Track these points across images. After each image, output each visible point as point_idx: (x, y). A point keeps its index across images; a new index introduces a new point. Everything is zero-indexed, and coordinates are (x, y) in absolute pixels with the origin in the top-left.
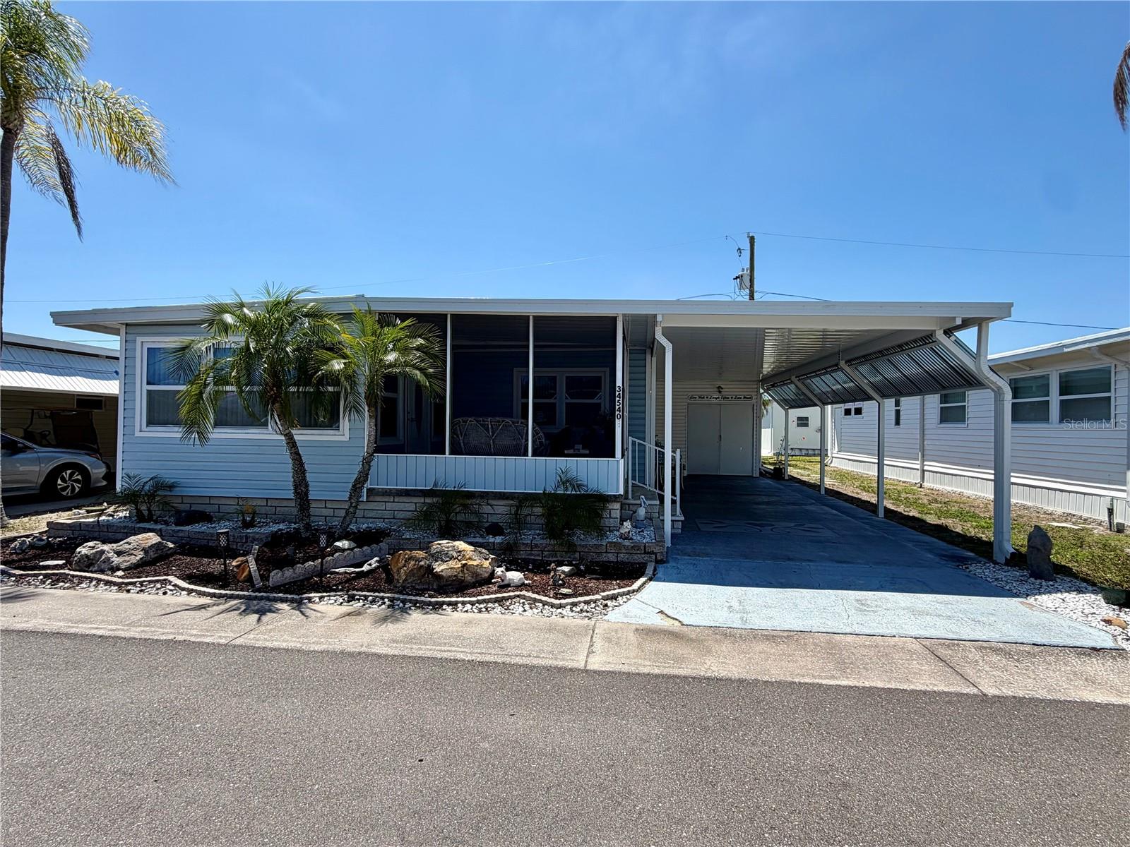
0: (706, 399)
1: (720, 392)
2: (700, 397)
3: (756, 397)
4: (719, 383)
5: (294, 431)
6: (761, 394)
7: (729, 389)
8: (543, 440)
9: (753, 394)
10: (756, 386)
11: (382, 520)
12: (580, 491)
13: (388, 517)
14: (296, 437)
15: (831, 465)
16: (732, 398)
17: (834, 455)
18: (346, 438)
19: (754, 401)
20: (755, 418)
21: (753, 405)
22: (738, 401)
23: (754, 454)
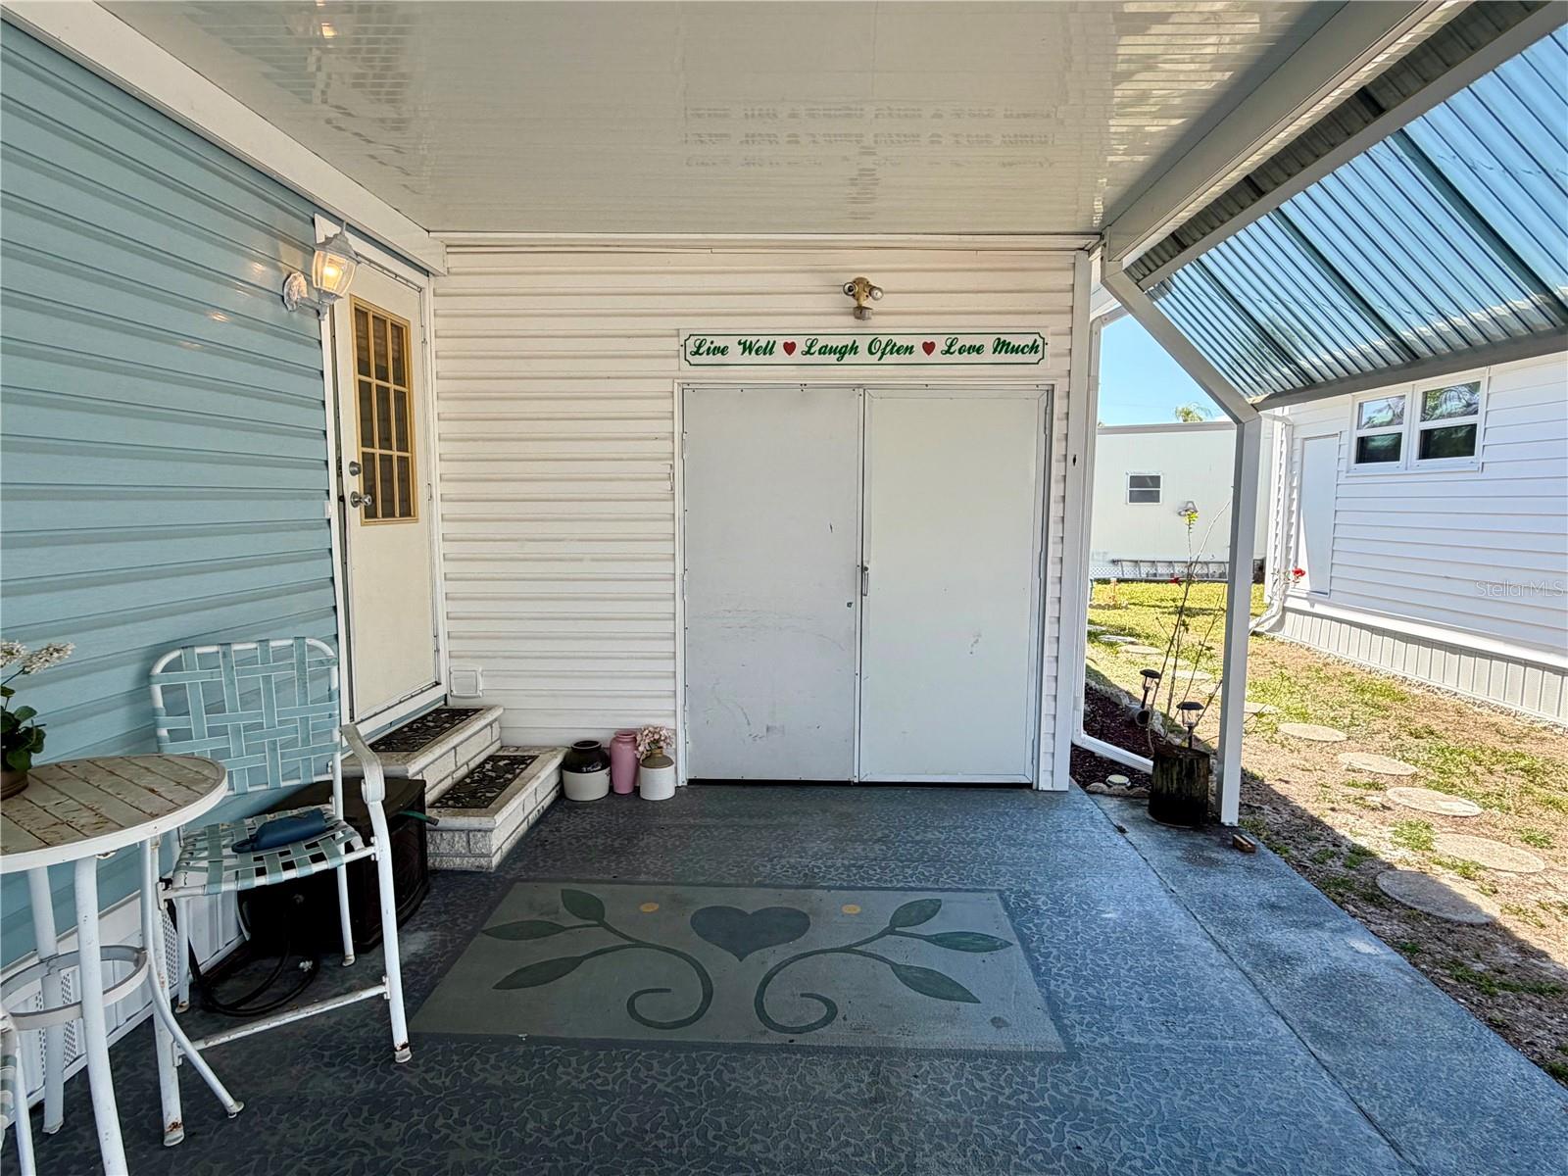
0: (779, 354)
1: (860, 312)
2: (747, 348)
3: (1064, 343)
4: (857, 264)
6: (1095, 330)
9: (1047, 326)
10: (1066, 279)
15: (1279, 636)
16: (929, 348)
17: (1291, 603)
19: (1051, 367)
20: (1057, 470)
21: (1051, 392)
22: (959, 369)
23: (1049, 668)
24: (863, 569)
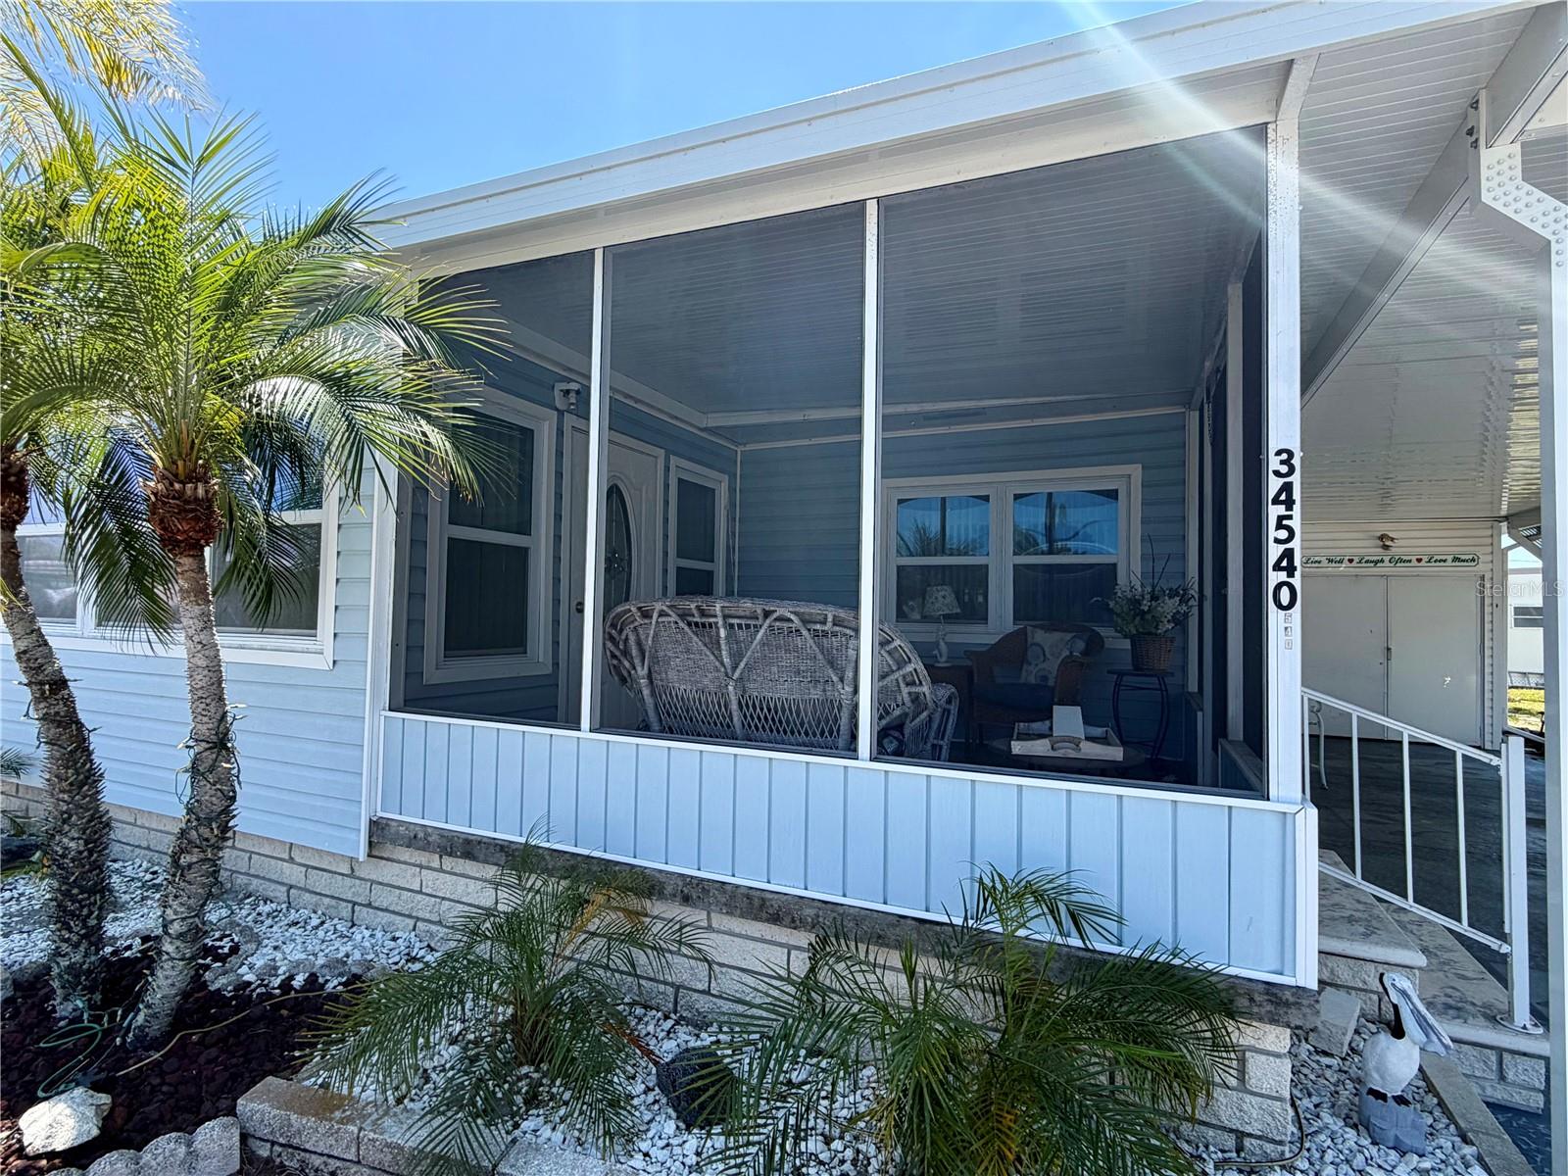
1: (1385, 546)
3: (1489, 558)
4: (1382, 527)
5: (220, 639)
6: (1504, 552)
7: (1410, 540)
8: (925, 689)
9: (1480, 551)
10: (1489, 532)
11: (411, 922)
12: (1082, 937)
13: (427, 916)
14: (224, 655)
18: (323, 663)
19: (1482, 568)
20: (1488, 609)
21: (1483, 578)
22: (1434, 569)
23: (1487, 695)
24: (1388, 649)
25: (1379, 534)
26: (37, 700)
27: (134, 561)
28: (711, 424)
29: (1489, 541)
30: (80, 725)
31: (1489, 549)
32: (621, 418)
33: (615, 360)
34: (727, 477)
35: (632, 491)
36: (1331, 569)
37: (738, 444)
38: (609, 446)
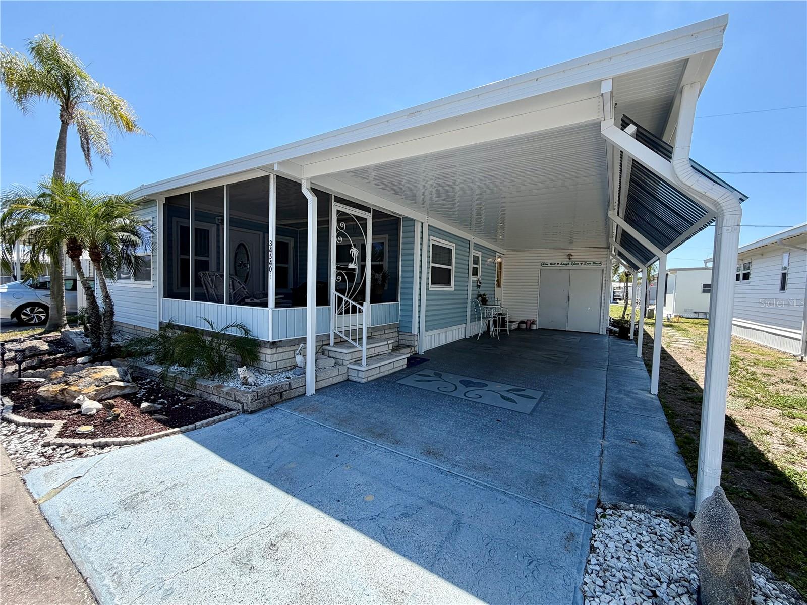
0: (556, 265)
1: (570, 258)
2: (551, 264)
3: (605, 262)
4: (569, 251)
6: (611, 260)
7: (578, 256)
9: (602, 260)
10: (606, 253)
16: (581, 264)
19: (603, 266)
20: (604, 282)
21: (603, 270)
22: (587, 267)
23: (602, 314)
24: (569, 297)
25: (568, 254)
26: (86, 291)
27: (108, 263)
28: (282, 223)
29: (606, 256)
30: (94, 297)
31: (606, 259)
32: (233, 222)
33: (231, 208)
34: (292, 239)
35: (249, 245)
36: (553, 267)
37: (298, 228)
38: (230, 231)
